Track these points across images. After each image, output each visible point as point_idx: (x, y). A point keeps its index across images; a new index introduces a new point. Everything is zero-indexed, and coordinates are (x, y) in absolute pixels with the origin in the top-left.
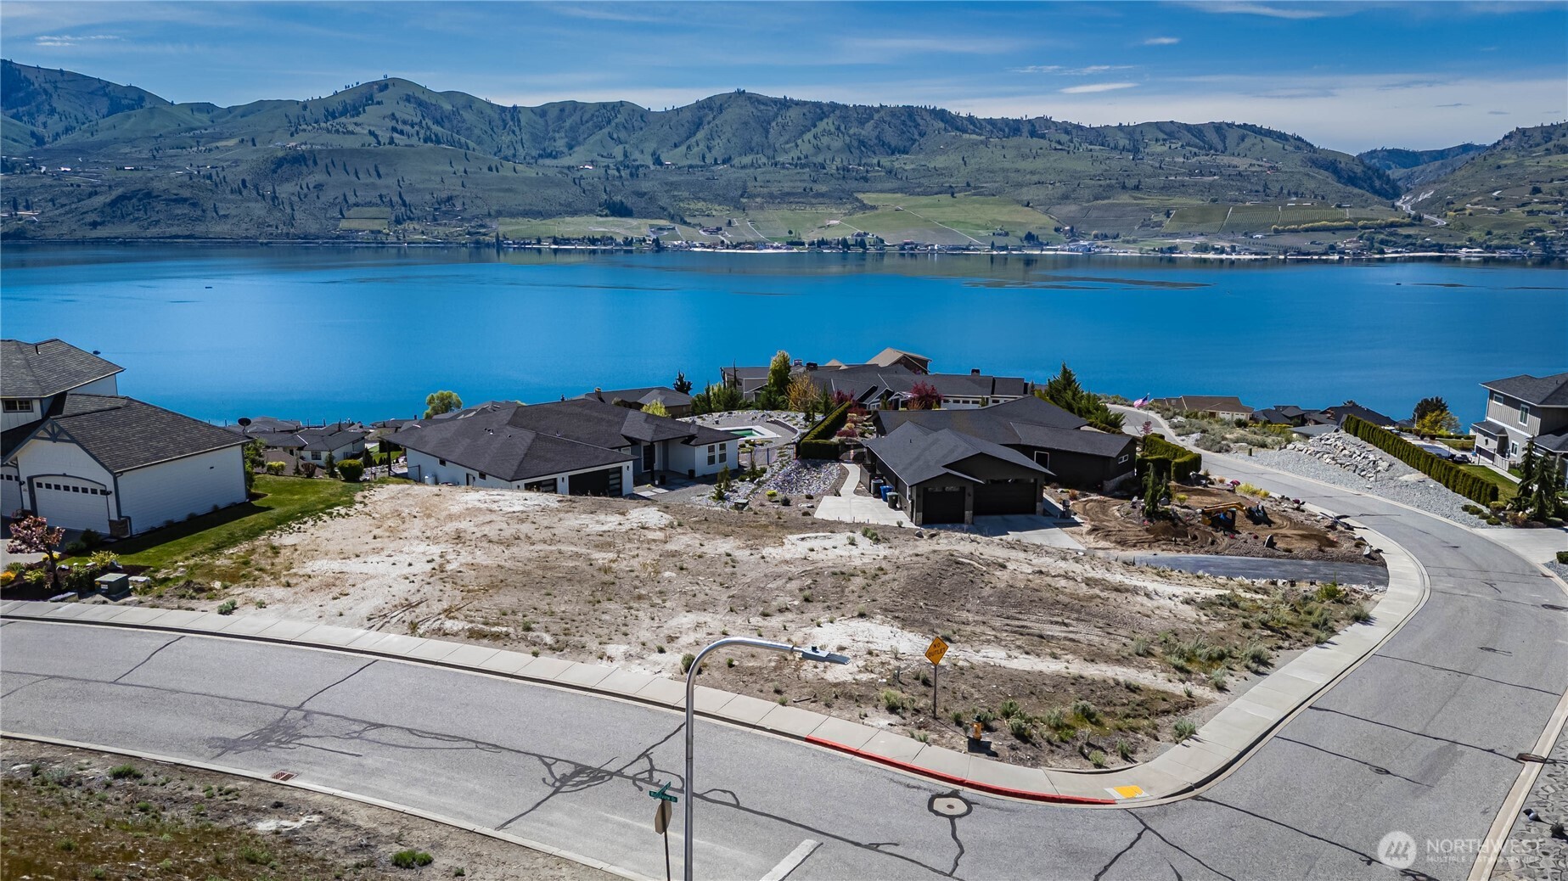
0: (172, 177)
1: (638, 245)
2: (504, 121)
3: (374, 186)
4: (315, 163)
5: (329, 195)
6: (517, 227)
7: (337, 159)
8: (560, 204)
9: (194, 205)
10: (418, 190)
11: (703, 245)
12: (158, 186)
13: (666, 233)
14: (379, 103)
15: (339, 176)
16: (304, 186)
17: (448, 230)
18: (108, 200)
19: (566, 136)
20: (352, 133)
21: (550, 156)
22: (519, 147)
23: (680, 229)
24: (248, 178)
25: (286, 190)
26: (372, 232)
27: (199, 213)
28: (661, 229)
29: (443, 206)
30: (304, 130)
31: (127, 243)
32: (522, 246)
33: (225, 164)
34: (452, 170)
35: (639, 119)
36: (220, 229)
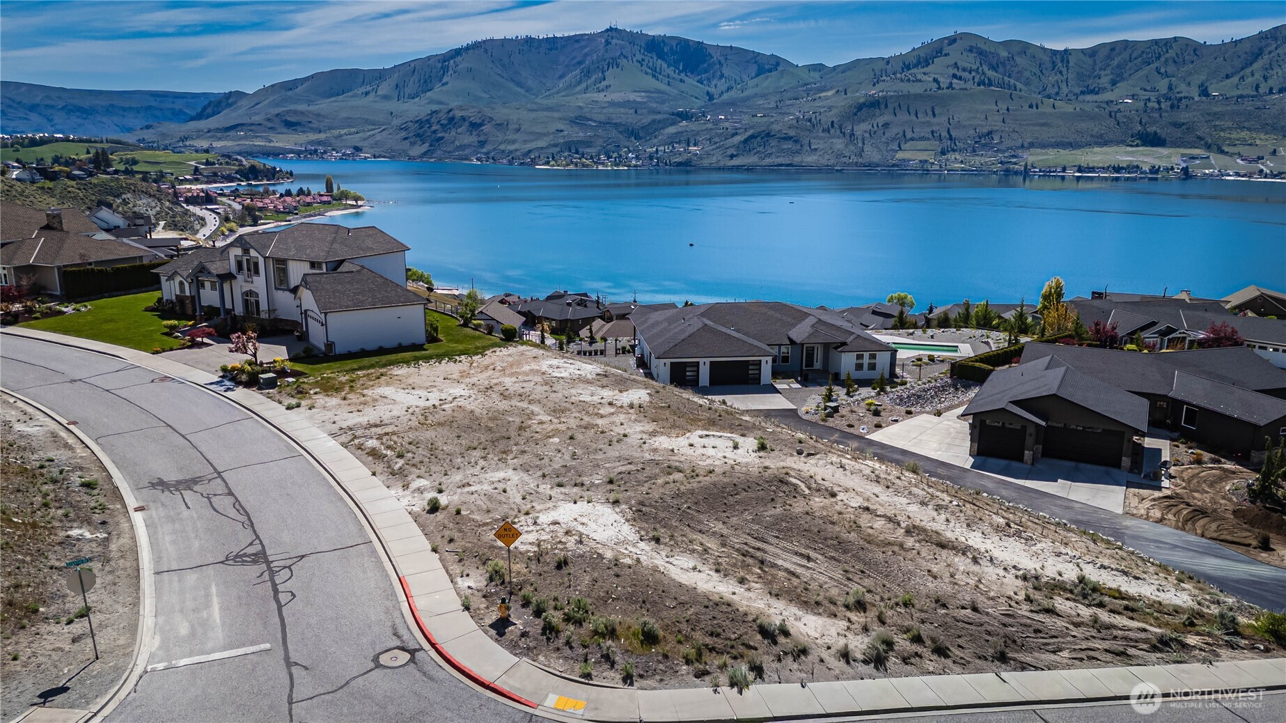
0: (782, 123)
1: (1165, 173)
2: (1054, 62)
3: (929, 124)
4: (886, 106)
5: (893, 131)
6: (1042, 158)
7: (904, 103)
8: (1092, 136)
9: (796, 141)
10: (964, 127)
11: (1238, 174)
12: (775, 127)
13: (1198, 162)
14: (946, 55)
15: (903, 117)
16: (875, 126)
17: (983, 160)
18: (743, 139)
19: (1112, 73)
20: (920, 81)
21: (1092, 92)
22: (1063, 86)
23: (1214, 158)
24: (835, 120)
25: (861, 128)
26: (921, 161)
27: (799, 147)
28: (1193, 158)
29: (983, 139)
30: (884, 81)
31: (749, 169)
32: (1047, 174)
33: (822, 110)
34: (996, 108)
35: (1192, 53)
36: (810, 159)
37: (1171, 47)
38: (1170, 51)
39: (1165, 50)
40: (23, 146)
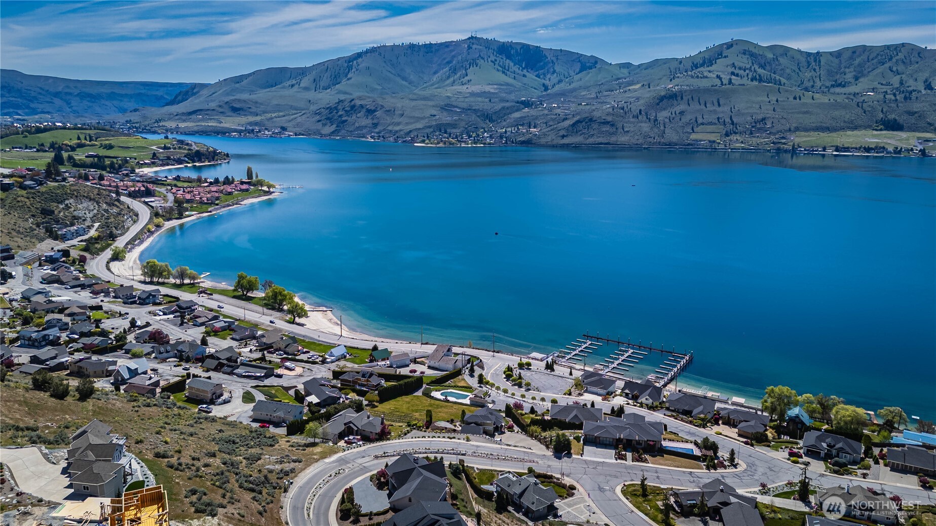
0: (601, 111)
1: (906, 154)
2: (808, 62)
3: (715, 112)
4: (682, 98)
5: (687, 118)
6: (808, 139)
7: (695, 95)
8: (845, 122)
9: (613, 125)
10: (743, 114)
12: (596, 114)
13: (931, 144)
14: (725, 57)
15: (695, 106)
16: (673, 113)
17: (759, 141)
18: (571, 123)
19: (855, 71)
20: (706, 77)
21: (840, 85)
22: (817, 80)
24: (643, 108)
25: (663, 115)
26: (710, 141)
27: (615, 130)
28: (927, 141)
29: (758, 124)
30: (678, 77)
31: (576, 147)
32: (810, 152)
33: (630, 100)
34: (768, 100)
35: (917, 55)
36: (623, 139)
37: (900, 51)
38: (899, 54)
39: (895, 53)
40: (30, 133)
